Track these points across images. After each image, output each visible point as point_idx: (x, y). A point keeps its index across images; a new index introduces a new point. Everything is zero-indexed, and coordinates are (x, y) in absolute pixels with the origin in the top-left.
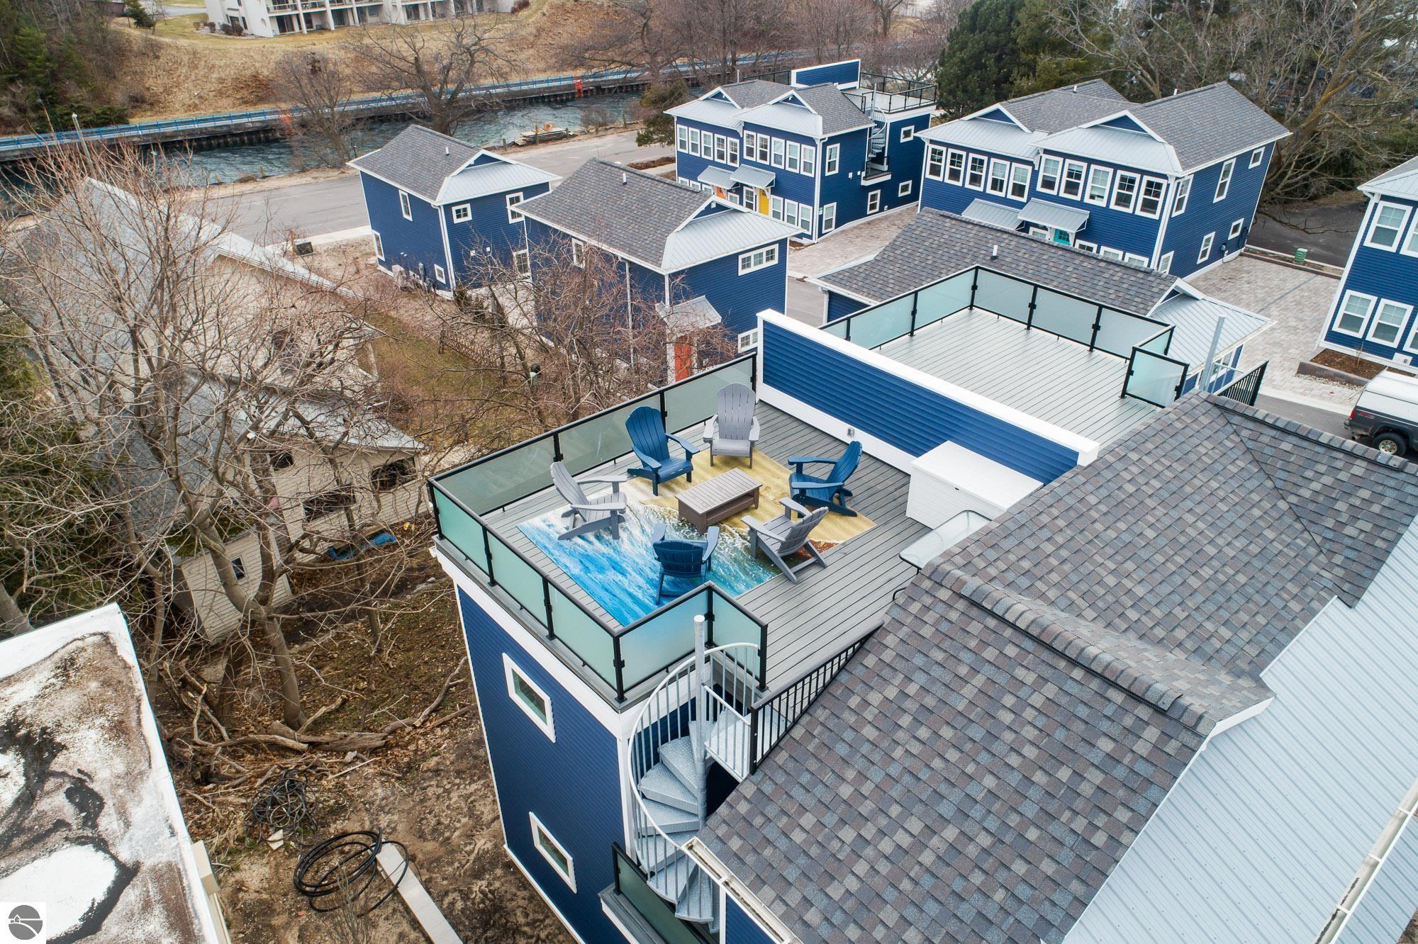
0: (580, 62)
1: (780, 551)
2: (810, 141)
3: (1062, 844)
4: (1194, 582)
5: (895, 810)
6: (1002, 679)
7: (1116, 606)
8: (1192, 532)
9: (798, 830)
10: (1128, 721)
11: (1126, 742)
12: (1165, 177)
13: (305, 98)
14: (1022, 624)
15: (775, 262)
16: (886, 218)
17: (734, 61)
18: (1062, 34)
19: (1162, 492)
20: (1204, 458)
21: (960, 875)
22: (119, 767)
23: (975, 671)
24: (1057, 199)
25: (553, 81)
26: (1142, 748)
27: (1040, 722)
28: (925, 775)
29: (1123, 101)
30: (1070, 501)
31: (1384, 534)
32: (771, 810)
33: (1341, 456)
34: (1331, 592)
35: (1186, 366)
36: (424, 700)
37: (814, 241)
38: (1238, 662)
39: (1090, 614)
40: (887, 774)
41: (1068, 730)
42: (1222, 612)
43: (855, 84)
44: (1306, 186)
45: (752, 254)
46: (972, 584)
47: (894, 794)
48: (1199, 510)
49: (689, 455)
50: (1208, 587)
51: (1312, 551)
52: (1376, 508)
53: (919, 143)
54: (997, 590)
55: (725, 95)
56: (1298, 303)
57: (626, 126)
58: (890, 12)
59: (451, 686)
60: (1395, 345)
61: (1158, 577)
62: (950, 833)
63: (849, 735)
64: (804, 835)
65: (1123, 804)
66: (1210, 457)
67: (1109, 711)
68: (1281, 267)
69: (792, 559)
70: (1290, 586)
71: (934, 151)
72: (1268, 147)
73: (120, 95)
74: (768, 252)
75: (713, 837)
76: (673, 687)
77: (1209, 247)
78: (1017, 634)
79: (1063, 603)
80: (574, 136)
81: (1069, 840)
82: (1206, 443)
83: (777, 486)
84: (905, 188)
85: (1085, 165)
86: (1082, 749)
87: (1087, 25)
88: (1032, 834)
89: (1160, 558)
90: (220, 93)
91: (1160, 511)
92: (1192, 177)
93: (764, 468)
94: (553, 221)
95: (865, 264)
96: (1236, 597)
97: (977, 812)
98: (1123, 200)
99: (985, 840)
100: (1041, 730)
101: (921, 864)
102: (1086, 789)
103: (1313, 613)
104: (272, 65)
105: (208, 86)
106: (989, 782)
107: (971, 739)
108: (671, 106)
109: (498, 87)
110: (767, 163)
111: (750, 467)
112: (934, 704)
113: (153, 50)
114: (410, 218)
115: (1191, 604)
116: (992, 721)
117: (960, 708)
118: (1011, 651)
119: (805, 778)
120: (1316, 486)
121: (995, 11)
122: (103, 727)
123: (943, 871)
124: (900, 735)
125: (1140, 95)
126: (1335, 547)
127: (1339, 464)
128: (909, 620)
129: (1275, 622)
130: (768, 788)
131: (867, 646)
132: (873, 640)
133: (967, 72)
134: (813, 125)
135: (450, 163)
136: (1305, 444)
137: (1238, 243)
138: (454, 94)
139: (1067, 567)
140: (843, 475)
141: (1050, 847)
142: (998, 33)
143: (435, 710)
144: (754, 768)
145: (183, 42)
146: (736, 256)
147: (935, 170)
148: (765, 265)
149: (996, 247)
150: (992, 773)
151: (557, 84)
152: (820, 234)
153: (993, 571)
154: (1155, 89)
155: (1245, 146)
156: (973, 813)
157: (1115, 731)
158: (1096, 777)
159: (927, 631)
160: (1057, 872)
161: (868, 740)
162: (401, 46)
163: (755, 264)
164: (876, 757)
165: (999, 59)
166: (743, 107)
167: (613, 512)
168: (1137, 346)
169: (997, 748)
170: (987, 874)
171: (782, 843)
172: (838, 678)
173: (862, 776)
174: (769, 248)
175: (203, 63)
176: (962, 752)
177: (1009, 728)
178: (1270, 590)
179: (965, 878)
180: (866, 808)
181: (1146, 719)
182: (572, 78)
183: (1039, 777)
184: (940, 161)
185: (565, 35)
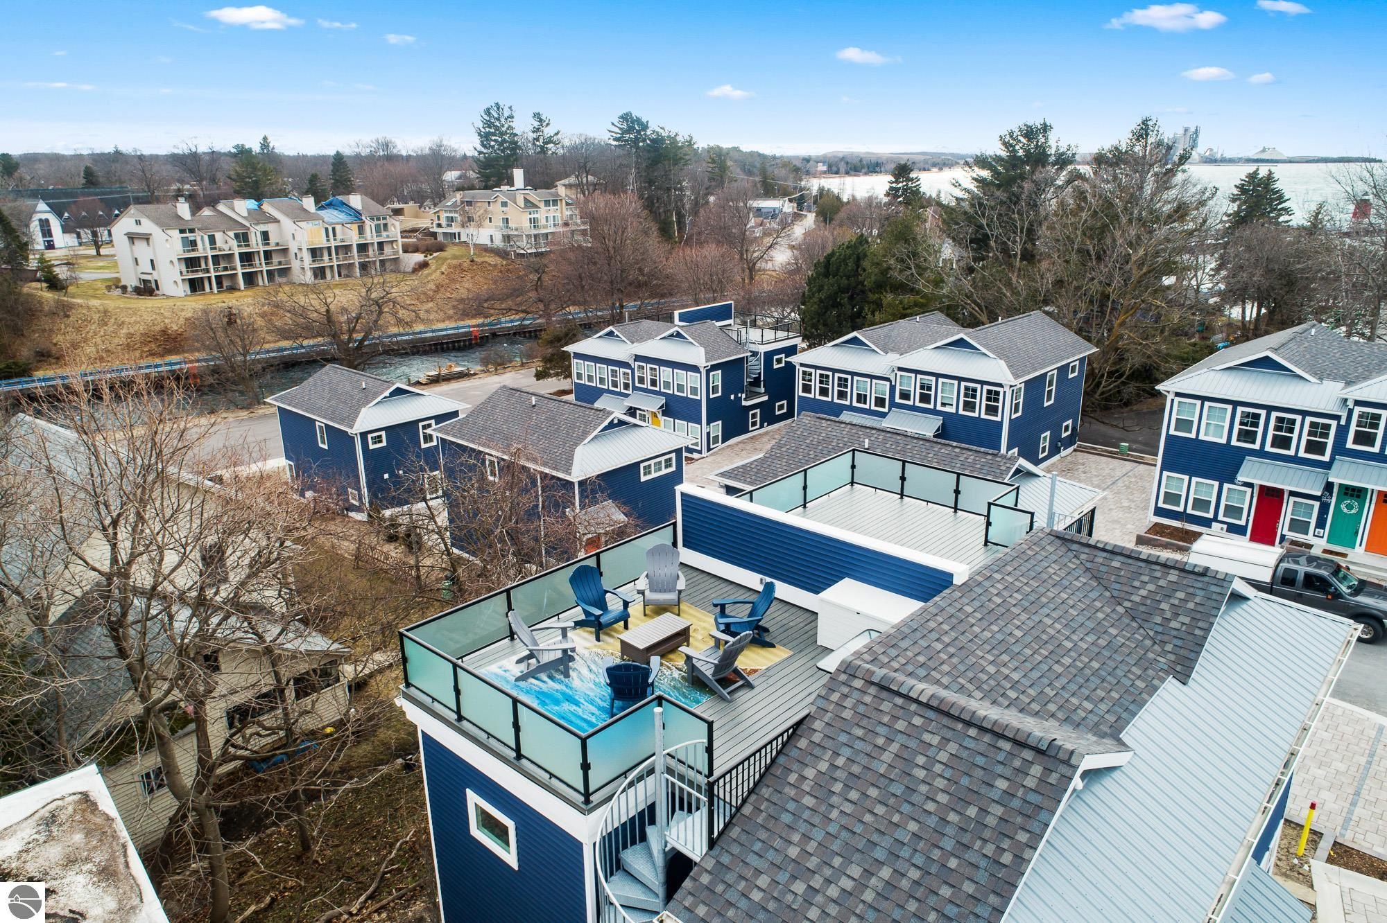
0: (478, 313)
1: (713, 675)
2: (695, 369)
3: (977, 867)
4: (1058, 668)
5: (837, 861)
6: (913, 744)
7: (998, 688)
8: (1052, 632)
9: (755, 890)
10: (1017, 763)
11: (1018, 780)
12: (1001, 385)
13: (219, 348)
14: (923, 699)
15: (673, 469)
16: (767, 433)
17: (622, 307)
18: (901, 278)
19: (1023, 602)
20: (1053, 576)
21: (898, 905)
22: (111, 904)
23: (890, 740)
24: (913, 408)
25: (451, 329)
26: (1030, 782)
27: (948, 774)
28: (858, 829)
29: (957, 328)
30: (951, 610)
31: (1200, 624)
32: (730, 878)
33: (1158, 568)
34: (1167, 673)
35: (1032, 514)
36: (359, 889)
37: (703, 455)
38: (1101, 727)
39: (978, 694)
40: (827, 833)
41: (970, 776)
42: (1083, 690)
43: (730, 322)
44: (1119, 392)
45: (652, 462)
46: (879, 673)
47: (835, 848)
48: (1055, 615)
49: (626, 604)
50: (1069, 672)
51: (1148, 643)
52: (1191, 605)
53: (790, 368)
54: (900, 677)
55: (616, 333)
56: (1128, 487)
57: (523, 365)
58: (754, 264)
59: (387, 873)
60: (1210, 515)
61: (1029, 665)
62: (886, 873)
63: (791, 806)
64: (761, 894)
65: (1022, 828)
66: (1058, 575)
67: (1001, 757)
68: (1110, 459)
69: (725, 682)
70: (1134, 669)
71: (804, 373)
72: (1082, 360)
73: (26, 350)
74: (666, 460)
75: (681, 908)
76: (631, 791)
77: (1047, 444)
78: (921, 707)
79: (956, 687)
80: (475, 374)
81: (983, 863)
82: (1053, 565)
83: (704, 628)
84: (781, 407)
85: (934, 379)
86: (983, 790)
87: (921, 270)
88: (953, 863)
89: (1028, 652)
90: (128, 347)
91: (1024, 616)
92: (1023, 385)
93: (691, 615)
94: (468, 440)
95: (755, 461)
96: (1092, 678)
97: (905, 853)
98: (969, 406)
99: (915, 874)
100: (949, 780)
101: (864, 902)
102: (991, 821)
103: (1156, 689)
104: (182, 321)
105: (116, 341)
106: (913, 826)
107: (893, 795)
108: (566, 344)
109: (403, 335)
110: (657, 389)
111: (679, 615)
112: (860, 771)
113: (64, 310)
114: (326, 447)
115: (1057, 684)
116: (908, 778)
117: (882, 771)
118: (917, 721)
119: (758, 846)
120: (1143, 592)
121: (844, 260)
122: (90, 872)
123: (884, 905)
124: (835, 800)
125: (972, 323)
126: (1166, 638)
127: (1158, 574)
128: (831, 707)
129: (1125, 696)
130: (725, 859)
131: (799, 732)
132: (803, 727)
133: (827, 309)
134: (696, 355)
135: (366, 397)
136: (1130, 561)
137: (1069, 442)
138: (361, 342)
139: (955, 660)
140: (761, 611)
141: (968, 871)
142: (848, 278)
143: (370, 897)
144: (712, 843)
145: (95, 303)
146: (638, 463)
147: (807, 389)
148: (664, 471)
149: (867, 441)
150: (914, 819)
151: (456, 331)
152: (709, 449)
153: (895, 665)
154: (984, 318)
155: (1062, 360)
156: (902, 854)
157: (1008, 772)
158: (998, 810)
159: (847, 714)
160: (976, 890)
161: (808, 808)
162: (314, 301)
163: (655, 471)
164: (816, 820)
165: (851, 298)
166: (633, 343)
167: (565, 651)
168: (991, 501)
169: (916, 798)
170: (920, 901)
171: (743, 904)
172: (777, 761)
173: (806, 837)
174: (667, 457)
175: (113, 320)
176: (887, 805)
177: (923, 781)
178: (1119, 673)
179: (902, 907)
180: (812, 863)
181: (1030, 759)
182: (470, 326)
183: (952, 817)
184: (810, 381)
185: (462, 291)
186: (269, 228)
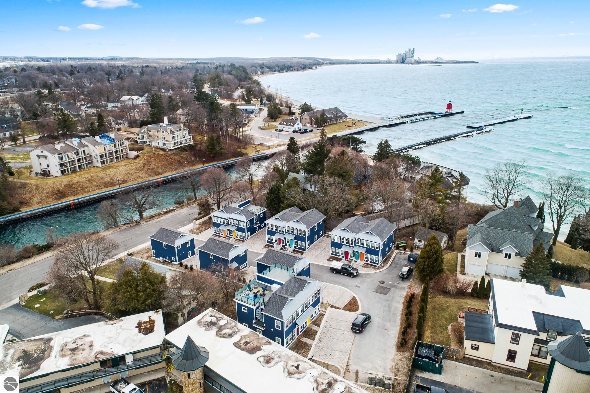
2: (244, 222)
12: (305, 230)
15: (245, 253)
16: (260, 232)
24: (289, 233)
55: (223, 211)
61: (288, 291)
69: (264, 295)
72: (323, 220)
73: (15, 202)
76: (257, 304)
77: (316, 238)
78: (279, 296)
79: (282, 294)
80: (175, 209)
83: (261, 289)
84: (263, 225)
85: (293, 228)
90: (48, 197)
92: (309, 230)
94: (206, 251)
98: (300, 234)
105: (43, 195)
110: (235, 225)
111: (258, 288)
113: (23, 185)
114: (166, 248)
121: (276, 189)
134: (244, 218)
135: (175, 237)
137: (322, 235)
139: (283, 291)
140: (266, 287)
142: (276, 194)
144: (265, 307)
146: (239, 254)
151: (153, 181)
152: (247, 238)
153: (278, 292)
155: (319, 221)
159: (274, 298)
163: (242, 254)
166: (227, 215)
167: (248, 294)
172: (270, 300)
181: (285, 299)
182: (157, 179)
184: (269, 226)
185: (153, 165)
186: (85, 149)
